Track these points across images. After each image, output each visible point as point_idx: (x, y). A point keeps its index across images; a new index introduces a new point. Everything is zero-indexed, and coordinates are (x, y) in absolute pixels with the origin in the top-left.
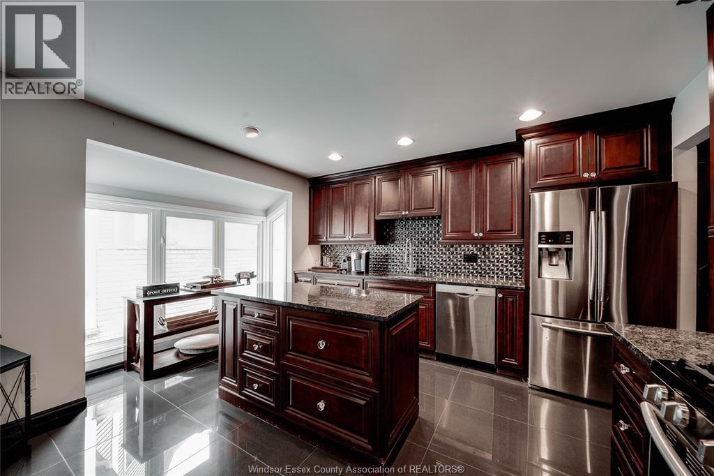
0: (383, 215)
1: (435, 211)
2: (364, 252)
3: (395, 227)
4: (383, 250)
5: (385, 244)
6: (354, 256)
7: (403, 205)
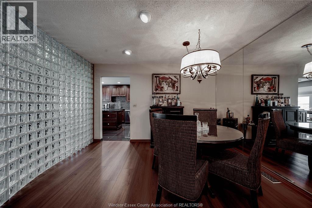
0: (113, 96)
1: (125, 96)
2: (109, 104)
3: (116, 98)
4: (113, 103)
5: (114, 102)
6: (106, 105)
7: (118, 94)
